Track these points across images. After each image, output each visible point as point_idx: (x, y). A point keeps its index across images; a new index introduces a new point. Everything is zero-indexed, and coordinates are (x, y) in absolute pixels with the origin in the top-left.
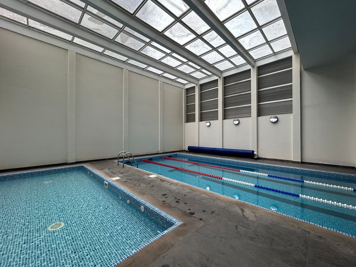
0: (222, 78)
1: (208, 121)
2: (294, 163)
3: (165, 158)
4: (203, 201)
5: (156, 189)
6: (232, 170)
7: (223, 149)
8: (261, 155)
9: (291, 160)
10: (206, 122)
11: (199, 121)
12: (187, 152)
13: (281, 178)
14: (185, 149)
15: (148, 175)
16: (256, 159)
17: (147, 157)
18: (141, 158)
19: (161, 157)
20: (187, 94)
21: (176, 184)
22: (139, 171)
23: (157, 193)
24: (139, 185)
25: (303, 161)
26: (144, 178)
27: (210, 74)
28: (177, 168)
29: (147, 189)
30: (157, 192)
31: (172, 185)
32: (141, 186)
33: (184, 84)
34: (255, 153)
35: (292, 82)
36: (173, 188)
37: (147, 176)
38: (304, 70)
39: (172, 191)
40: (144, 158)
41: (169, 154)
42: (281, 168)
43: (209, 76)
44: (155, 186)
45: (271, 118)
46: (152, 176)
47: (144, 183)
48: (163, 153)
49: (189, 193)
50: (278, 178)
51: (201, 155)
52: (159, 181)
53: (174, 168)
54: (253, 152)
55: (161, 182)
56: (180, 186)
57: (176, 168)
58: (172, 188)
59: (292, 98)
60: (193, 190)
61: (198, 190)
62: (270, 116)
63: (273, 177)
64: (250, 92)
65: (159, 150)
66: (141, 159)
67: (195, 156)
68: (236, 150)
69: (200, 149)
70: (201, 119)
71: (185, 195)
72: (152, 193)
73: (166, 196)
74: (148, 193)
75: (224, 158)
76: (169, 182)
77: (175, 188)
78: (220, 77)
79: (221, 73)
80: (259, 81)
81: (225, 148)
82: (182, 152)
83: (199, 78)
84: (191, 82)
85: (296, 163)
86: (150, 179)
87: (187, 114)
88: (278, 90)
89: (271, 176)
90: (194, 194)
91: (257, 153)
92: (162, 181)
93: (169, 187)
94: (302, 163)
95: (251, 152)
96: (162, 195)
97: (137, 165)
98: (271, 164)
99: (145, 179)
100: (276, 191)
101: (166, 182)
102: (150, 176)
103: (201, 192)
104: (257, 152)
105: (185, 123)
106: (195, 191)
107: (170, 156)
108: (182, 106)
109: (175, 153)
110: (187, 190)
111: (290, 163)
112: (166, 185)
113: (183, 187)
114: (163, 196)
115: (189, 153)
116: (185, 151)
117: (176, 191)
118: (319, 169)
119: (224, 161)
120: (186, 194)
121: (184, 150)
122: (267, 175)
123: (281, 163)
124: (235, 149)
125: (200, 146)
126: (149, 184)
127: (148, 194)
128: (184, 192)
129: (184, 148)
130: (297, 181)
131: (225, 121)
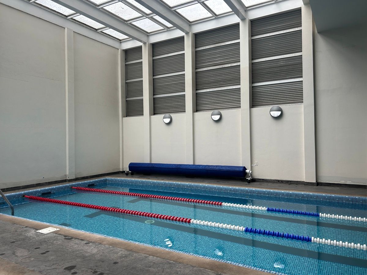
0: (190, 34)
1: (167, 115)
2: (307, 185)
3: (79, 190)
4: (151, 269)
5: (53, 257)
6: (209, 203)
7: (194, 165)
8: (258, 175)
9: (303, 180)
10: (163, 116)
11: (151, 115)
12: (127, 174)
13: (287, 212)
14: (123, 168)
15: (37, 228)
16: (249, 182)
17: (39, 189)
18: (23, 192)
19: (71, 188)
20: (126, 60)
21: (100, 243)
22: (14, 223)
23: (53, 267)
24: (14, 253)
25: (320, 181)
26: (27, 237)
27: (169, 25)
28: (105, 209)
29: (33, 259)
30: (53, 264)
31: (91, 244)
32: (17, 256)
33: (120, 40)
34: (247, 171)
35: (301, 51)
36: (92, 250)
37: (33, 231)
38: (318, 33)
39: (89, 258)
40: (32, 193)
41: (89, 181)
42: (288, 194)
43: (168, 29)
44: (50, 252)
45: (271, 110)
46: (45, 231)
47: (24, 248)
48: (77, 179)
49: (124, 257)
50: (283, 212)
51: (154, 179)
52: (60, 241)
53: (98, 208)
54: (245, 169)
55: (66, 241)
56: (107, 246)
57: (102, 209)
58: (89, 251)
59: (302, 77)
60: (131, 250)
61: (143, 250)
62: (271, 107)
63: (276, 211)
64: (238, 64)
65: (67, 173)
66: (24, 195)
67: (143, 182)
68: (217, 166)
69: (153, 167)
70: (155, 111)
71: (115, 263)
72: (42, 267)
73: (73, 271)
74: (33, 269)
75: (196, 182)
76: (82, 240)
77: (95, 251)
78: (187, 33)
79: (190, 25)
80: (253, 45)
81: (197, 163)
82: (117, 175)
83: (149, 32)
84: (134, 38)
85: (309, 185)
86: (41, 237)
87: (128, 99)
88: (282, 63)
89: (272, 210)
90: (133, 258)
91: (251, 172)
92: (69, 238)
93: (82, 250)
94: (318, 184)
95: (241, 169)
96: (65, 269)
97: (12, 209)
98: (272, 189)
99: (29, 238)
100: (278, 235)
101: (77, 241)
102: (40, 231)
103: (149, 251)
104: (252, 169)
105: (123, 116)
106: (136, 252)
107: (91, 185)
108: (116, 84)
109: (102, 179)
110: (121, 252)
111: (301, 185)
112: (76, 246)
113: (113, 247)
114: (67, 272)
115: (133, 177)
116: (123, 172)
117: (98, 257)
118: (340, 193)
119: (196, 189)
120: (119, 261)
121: (121, 170)
122: (266, 209)
123: (287, 186)
124: (214, 166)
125: (153, 162)
126: (36, 248)
127: (34, 271)
128: (114, 257)
129: (121, 167)
130: (310, 215)
131: (197, 114)
